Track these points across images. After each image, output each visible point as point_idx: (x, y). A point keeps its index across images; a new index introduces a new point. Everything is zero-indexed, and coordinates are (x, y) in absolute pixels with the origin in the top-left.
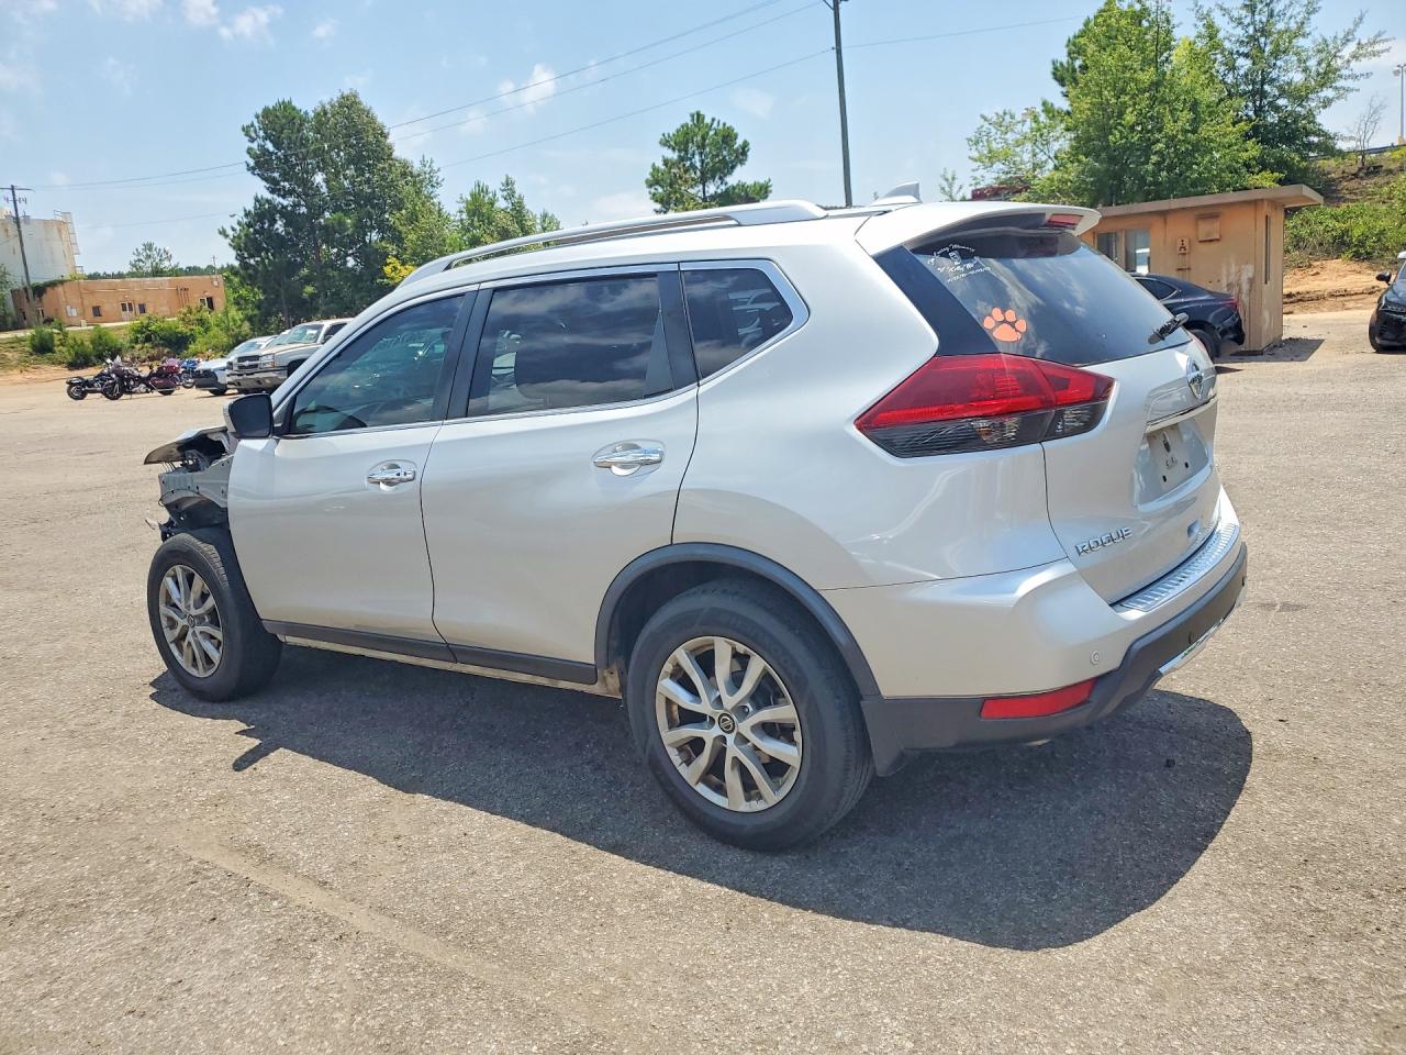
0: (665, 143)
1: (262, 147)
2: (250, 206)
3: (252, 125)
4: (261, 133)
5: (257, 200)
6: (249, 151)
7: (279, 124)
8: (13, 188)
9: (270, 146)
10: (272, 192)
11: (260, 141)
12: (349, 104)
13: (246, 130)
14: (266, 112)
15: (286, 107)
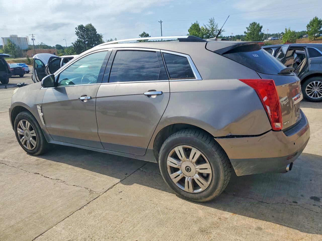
0: (140, 35)
1: (78, 31)
2: (76, 40)
3: (77, 27)
4: (78, 29)
5: (78, 39)
6: (76, 31)
7: (81, 27)
8: (33, 34)
9: (79, 31)
10: (79, 38)
11: (78, 30)
12: (91, 25)
13: (76, 28)
14: (79, 26)
15: (82, 25)
